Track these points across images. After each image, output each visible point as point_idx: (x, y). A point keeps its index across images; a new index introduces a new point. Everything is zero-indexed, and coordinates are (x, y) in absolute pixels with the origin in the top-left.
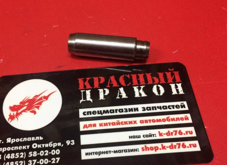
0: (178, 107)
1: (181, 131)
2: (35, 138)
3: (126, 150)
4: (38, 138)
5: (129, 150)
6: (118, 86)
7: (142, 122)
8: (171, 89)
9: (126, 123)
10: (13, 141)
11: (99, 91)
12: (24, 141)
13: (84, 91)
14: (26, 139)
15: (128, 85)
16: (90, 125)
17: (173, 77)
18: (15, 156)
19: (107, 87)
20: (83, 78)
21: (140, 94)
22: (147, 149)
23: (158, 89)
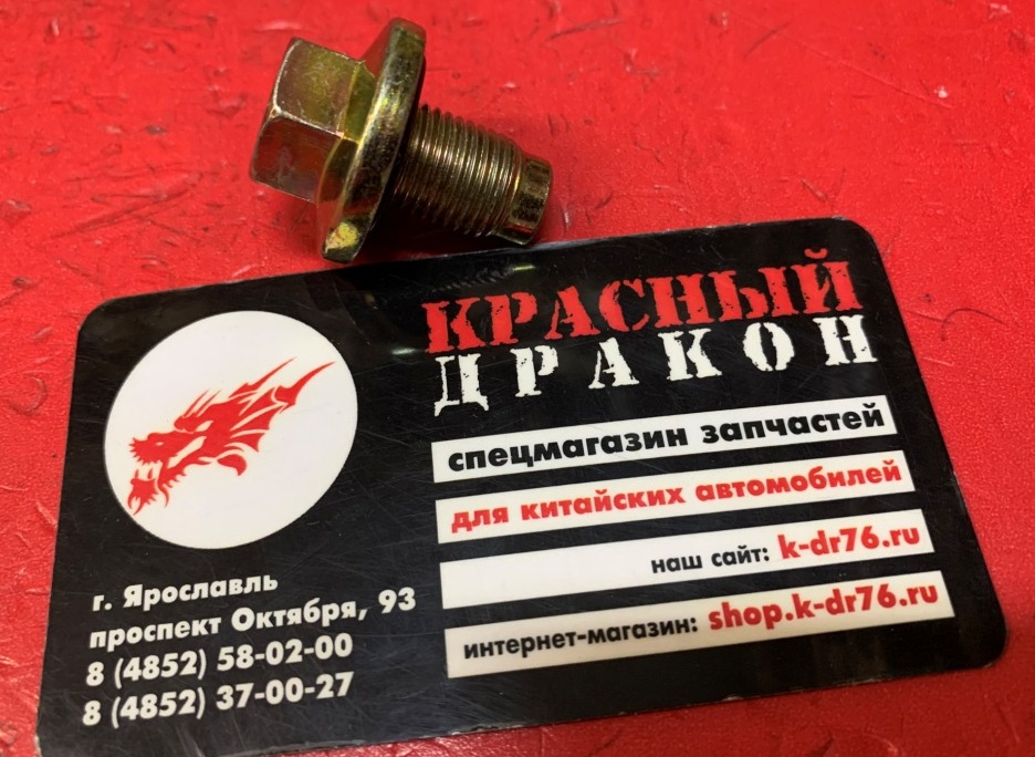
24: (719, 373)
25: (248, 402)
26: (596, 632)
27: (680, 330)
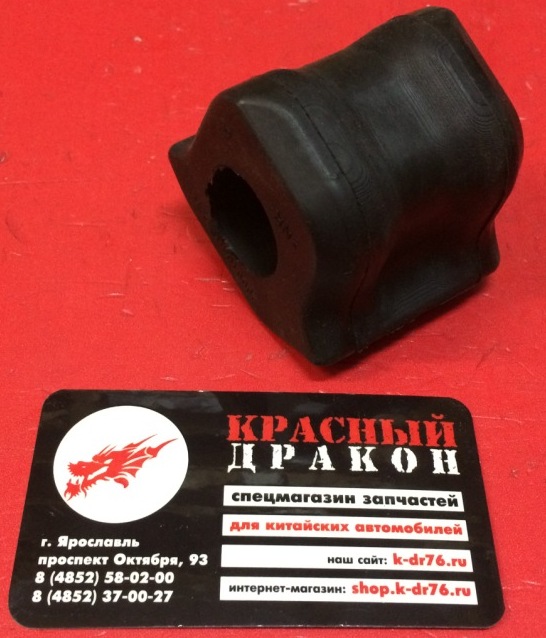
1: (443, 558)
3: (319, 588)
4: (127, 542)
9: (324, 527)
12: (96, 545)
14: (101, 541)
15: (339, 441)
16: (246, 525)
17: (441, 433)
18: (75, 577)
21: (363, 466)
23: (404, 456)
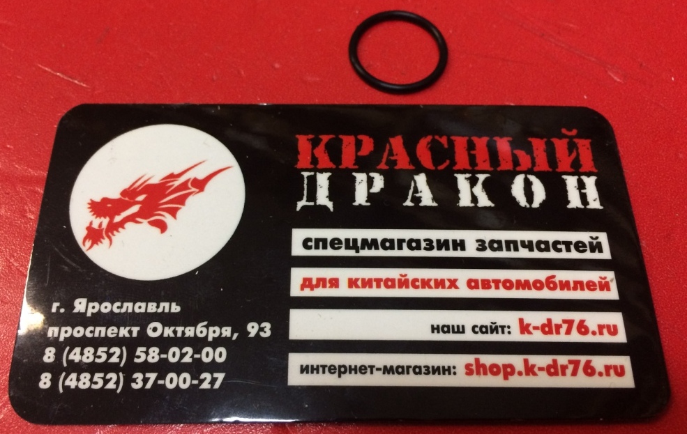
0: (581, 249)
2: (158, 307)
5: (427, 367)
6: (412, 167)
7: (473, 284)
8: (566, 191)
10: (93, 307)
11: (355, 178)
13: (312, 173)
19: (379, 167)
20: (312, 134)
22: (481, 370)
24: (493, 205)
25: (172, 186)
26: (388, 367)
27: (469, 173)
